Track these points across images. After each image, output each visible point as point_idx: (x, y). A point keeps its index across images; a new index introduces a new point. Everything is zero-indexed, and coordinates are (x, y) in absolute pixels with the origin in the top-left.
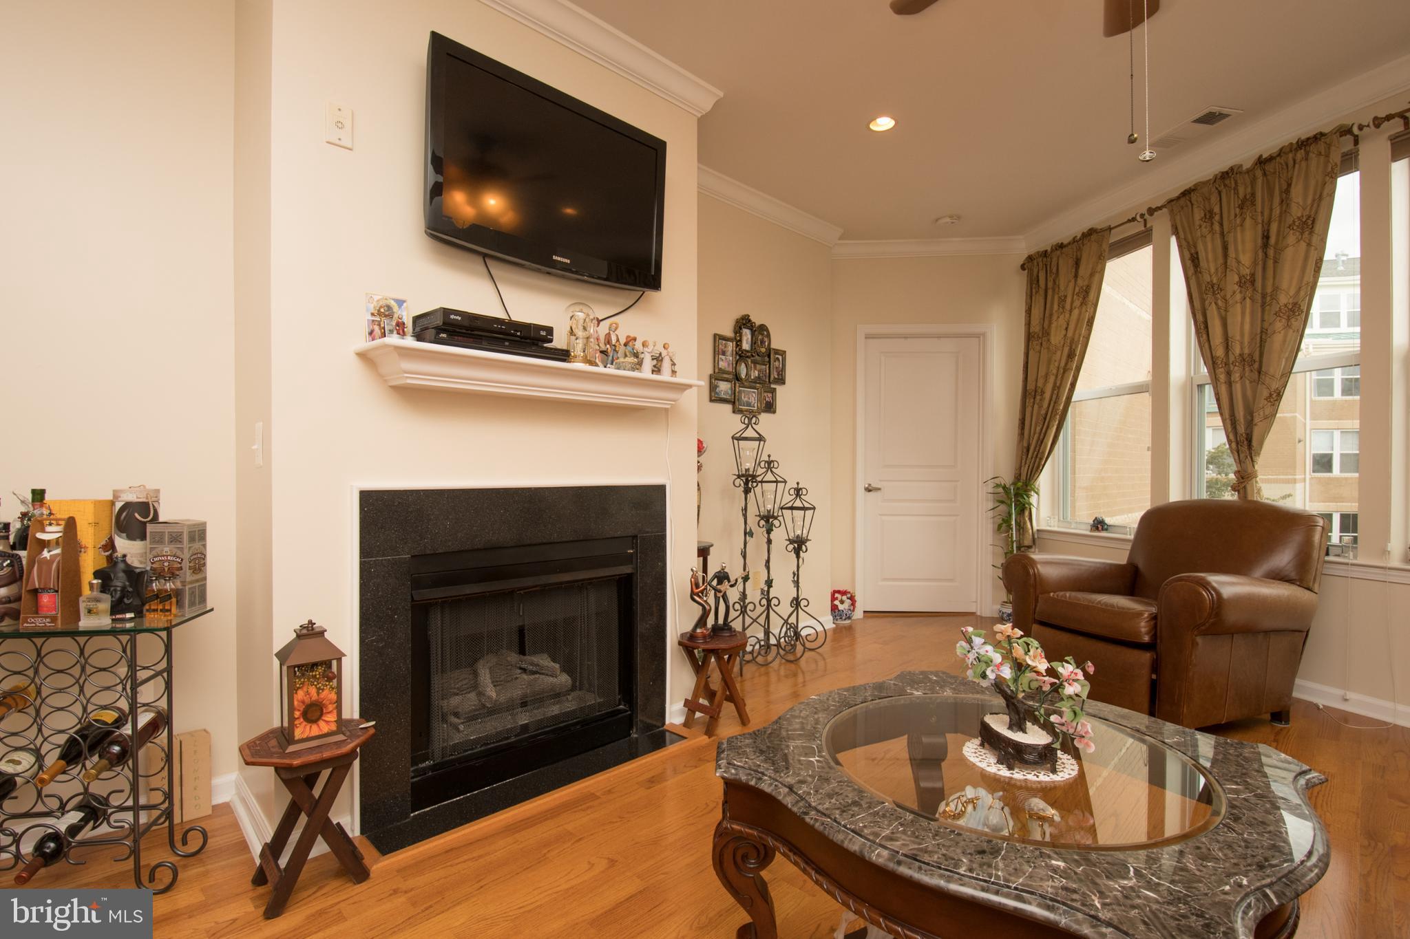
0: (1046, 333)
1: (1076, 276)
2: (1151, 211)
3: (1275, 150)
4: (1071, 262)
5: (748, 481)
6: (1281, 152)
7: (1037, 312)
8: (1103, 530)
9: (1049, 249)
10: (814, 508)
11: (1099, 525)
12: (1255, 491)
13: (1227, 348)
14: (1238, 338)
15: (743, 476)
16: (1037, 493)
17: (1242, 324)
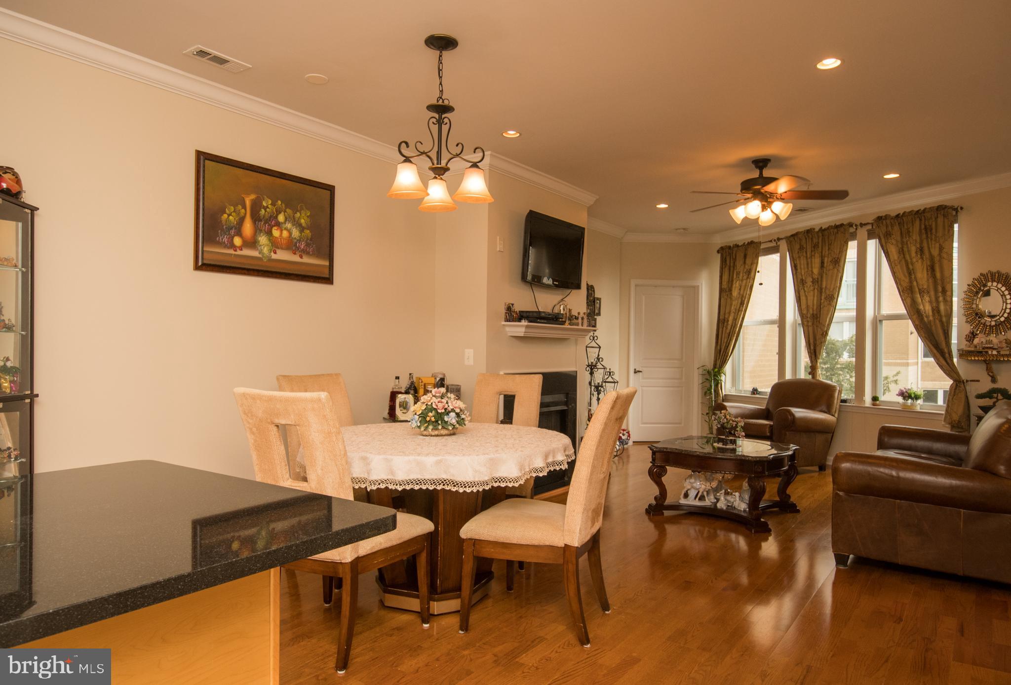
0: (730, 290)
1: (745, 263)
2: (779, 239)
3: (826, 226)
4: (742, 255)
5: (592, 368)
6: (828, 228)
7: (726, 277)
8: (757, 394)
9: (732, 246)
10: (617, 382)
11: (755, 391)
12: (818, 375)
13: (808, 310)
14: (811, 306)
15: (590, 365)
16: (725, 375)
17: (813, 300)
